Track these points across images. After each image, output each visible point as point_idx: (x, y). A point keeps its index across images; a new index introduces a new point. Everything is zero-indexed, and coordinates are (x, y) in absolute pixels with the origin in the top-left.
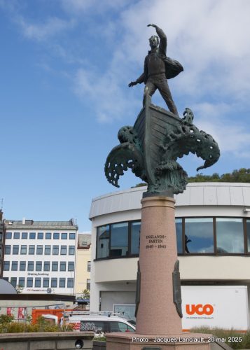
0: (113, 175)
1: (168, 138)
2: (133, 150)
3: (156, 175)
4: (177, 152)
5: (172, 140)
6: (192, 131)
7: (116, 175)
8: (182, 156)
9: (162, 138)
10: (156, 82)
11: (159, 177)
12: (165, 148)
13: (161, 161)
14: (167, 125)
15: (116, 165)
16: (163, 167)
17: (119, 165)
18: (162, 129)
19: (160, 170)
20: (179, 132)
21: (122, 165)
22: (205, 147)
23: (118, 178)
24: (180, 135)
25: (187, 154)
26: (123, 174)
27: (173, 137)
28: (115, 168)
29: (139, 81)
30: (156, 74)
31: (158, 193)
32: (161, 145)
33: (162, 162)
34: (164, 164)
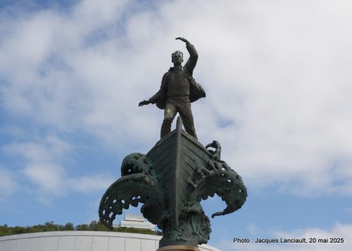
0: (108, 213)
1: (200, 174)
2: (153, 184)
3: (180, 218)
4: (202, 192)
5: (204, 177)
6: (223, 169)
7: (111, 214)
8: (207, 198)
9: (191, 173)
10: (179, 105)
11: (182, 221)
12: (196, 186)
13: (188, 201)
14: (197, 157)
15: (115, 201)
16: (190, 209)
17: (119, 201)
18: (192, 162)
19: (187, 212)
20: (211, 168)
21: (123, 202)
22: (234, 190)
23: (113, 217)
24: (212, 172)
25: (212, 196)
26: (121, 213)
27: (205, 173)
28: (112, 204)
29: (152, 101)
30: (181, 96)
31: (185, 241)
32: (190, 181)
33: (190, 203)
34: (191, 206)
